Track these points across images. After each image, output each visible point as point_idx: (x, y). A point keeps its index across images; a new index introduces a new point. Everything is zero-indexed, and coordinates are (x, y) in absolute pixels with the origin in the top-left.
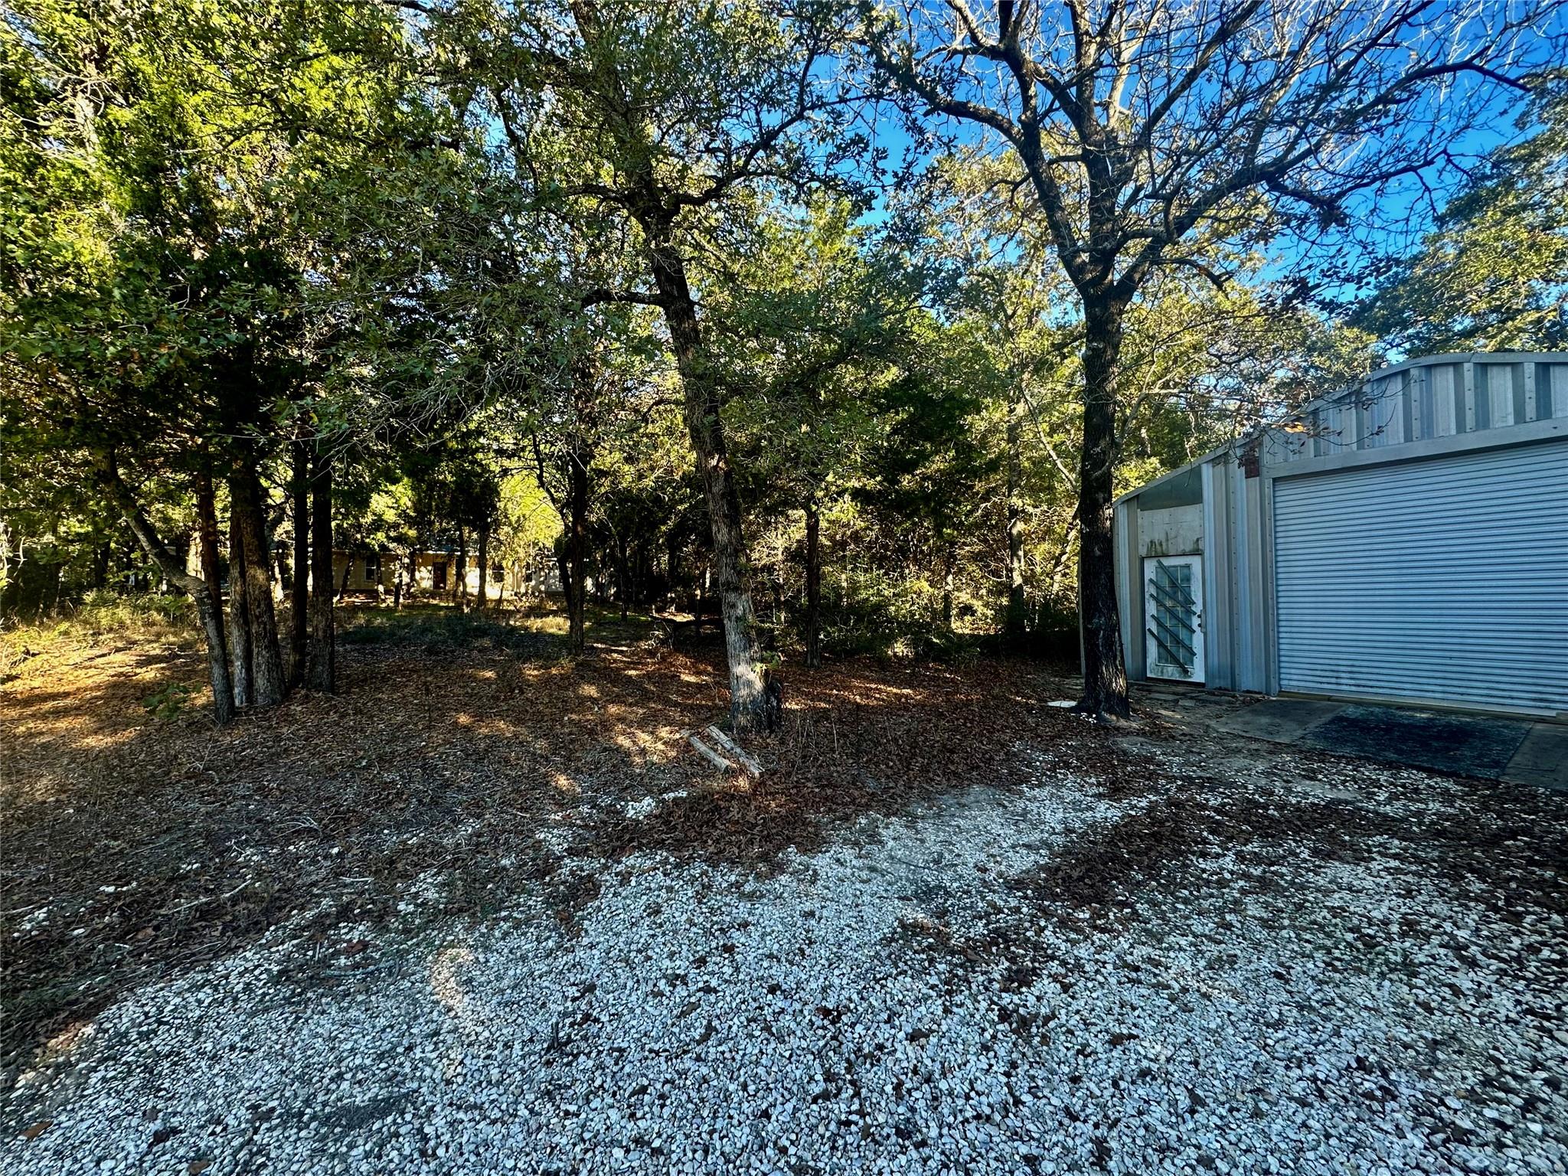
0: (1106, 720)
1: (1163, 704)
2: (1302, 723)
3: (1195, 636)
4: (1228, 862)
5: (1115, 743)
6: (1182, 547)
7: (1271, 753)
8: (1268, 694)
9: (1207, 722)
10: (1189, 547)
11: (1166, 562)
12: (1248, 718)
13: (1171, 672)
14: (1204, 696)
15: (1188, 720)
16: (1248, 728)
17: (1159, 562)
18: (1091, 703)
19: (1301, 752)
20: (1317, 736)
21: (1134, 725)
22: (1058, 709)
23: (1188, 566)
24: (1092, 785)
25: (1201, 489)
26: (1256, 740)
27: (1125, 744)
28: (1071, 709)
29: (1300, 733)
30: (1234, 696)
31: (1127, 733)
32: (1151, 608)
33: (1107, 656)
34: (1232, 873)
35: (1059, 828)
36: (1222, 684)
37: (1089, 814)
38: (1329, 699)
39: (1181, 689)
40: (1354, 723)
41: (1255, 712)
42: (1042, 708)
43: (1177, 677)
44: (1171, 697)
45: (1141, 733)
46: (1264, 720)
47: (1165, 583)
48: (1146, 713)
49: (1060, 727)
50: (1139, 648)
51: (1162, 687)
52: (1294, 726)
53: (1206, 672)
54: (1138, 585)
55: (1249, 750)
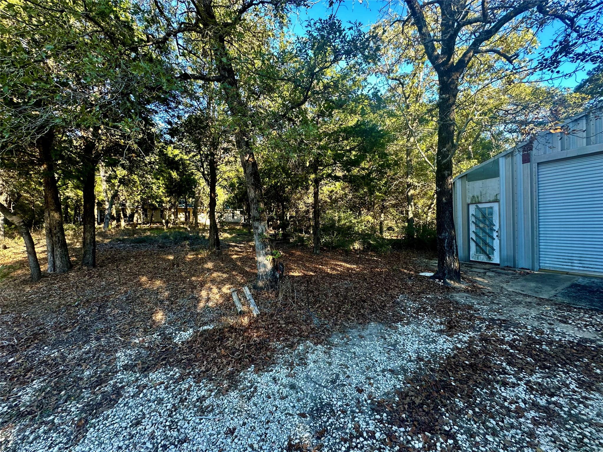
0: (448, 284)
1: (478, 274)
2: (554, 287)
3: (495, 241)
4: (521, 391)
5: (452, 297)
6: (489, 199)
7: (539, 304)
8: (533, 270)
9: (502, 285)
10: (492, 199)
11: (480, 206)
12: (524, 283)
13: (482, 258)
14: (499, 270)
15: (491, 283)
16: (524, 289)
17: (477, 206)
18: (441, 275)
19: (556, 304)
20: (563, 295)
21: (463, 286)
22: (424, 277)
23: (491, 208)
24: (438, 323)
25: (499, 170)
26: (529, 296)
27: (457, 297)
28: (431, 277)
29: (553, 292)
30: (515, 271)
31: (458, 290)
32: (473, 228)
33: (449, 252)
34: (525, 401)
35: (414, 356)
36: (509, 265)
37: (433, 346)
38: (567, 273)
39: (487, 266)
40: (584, 288)
41: (527, 280)
42: (416, 276)
43: (485, 260)
44: (482, 271)
45: (466, 291)
46: (533, 285)
47: (480, 216)
48: (468, 279)
49: (424, 287)
50: (466, 247)
51: (478, 266)
52: (550, 288)
53: (500, 259)
54: (466, 217)
55: (526, 302)
